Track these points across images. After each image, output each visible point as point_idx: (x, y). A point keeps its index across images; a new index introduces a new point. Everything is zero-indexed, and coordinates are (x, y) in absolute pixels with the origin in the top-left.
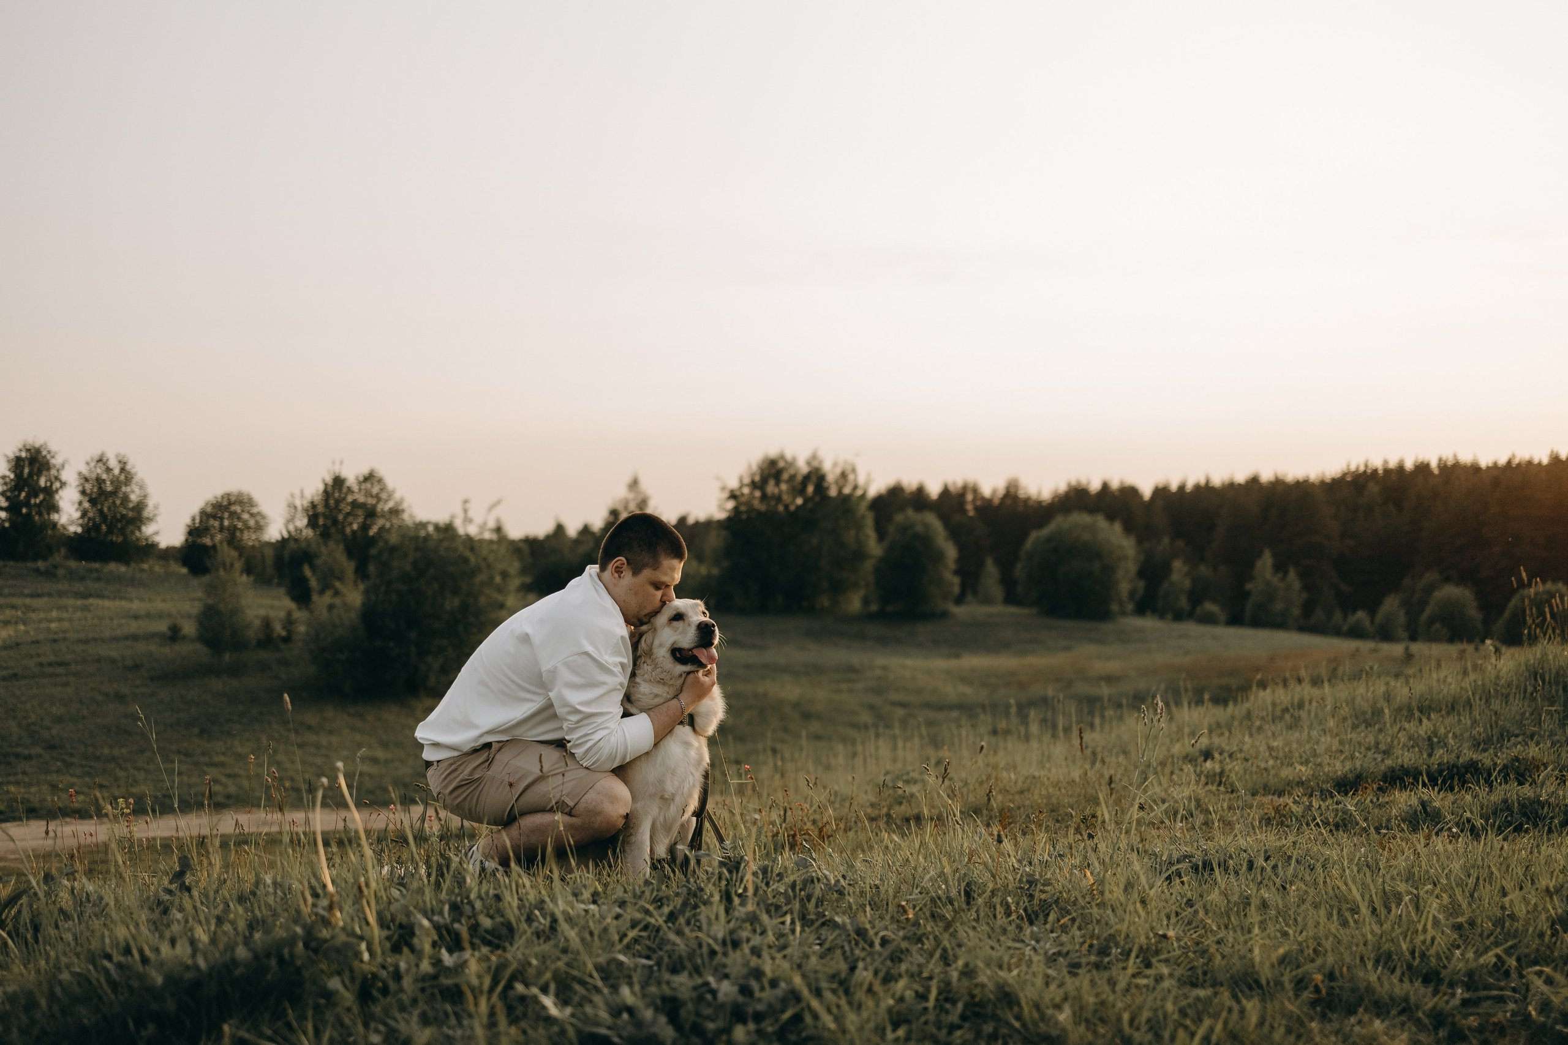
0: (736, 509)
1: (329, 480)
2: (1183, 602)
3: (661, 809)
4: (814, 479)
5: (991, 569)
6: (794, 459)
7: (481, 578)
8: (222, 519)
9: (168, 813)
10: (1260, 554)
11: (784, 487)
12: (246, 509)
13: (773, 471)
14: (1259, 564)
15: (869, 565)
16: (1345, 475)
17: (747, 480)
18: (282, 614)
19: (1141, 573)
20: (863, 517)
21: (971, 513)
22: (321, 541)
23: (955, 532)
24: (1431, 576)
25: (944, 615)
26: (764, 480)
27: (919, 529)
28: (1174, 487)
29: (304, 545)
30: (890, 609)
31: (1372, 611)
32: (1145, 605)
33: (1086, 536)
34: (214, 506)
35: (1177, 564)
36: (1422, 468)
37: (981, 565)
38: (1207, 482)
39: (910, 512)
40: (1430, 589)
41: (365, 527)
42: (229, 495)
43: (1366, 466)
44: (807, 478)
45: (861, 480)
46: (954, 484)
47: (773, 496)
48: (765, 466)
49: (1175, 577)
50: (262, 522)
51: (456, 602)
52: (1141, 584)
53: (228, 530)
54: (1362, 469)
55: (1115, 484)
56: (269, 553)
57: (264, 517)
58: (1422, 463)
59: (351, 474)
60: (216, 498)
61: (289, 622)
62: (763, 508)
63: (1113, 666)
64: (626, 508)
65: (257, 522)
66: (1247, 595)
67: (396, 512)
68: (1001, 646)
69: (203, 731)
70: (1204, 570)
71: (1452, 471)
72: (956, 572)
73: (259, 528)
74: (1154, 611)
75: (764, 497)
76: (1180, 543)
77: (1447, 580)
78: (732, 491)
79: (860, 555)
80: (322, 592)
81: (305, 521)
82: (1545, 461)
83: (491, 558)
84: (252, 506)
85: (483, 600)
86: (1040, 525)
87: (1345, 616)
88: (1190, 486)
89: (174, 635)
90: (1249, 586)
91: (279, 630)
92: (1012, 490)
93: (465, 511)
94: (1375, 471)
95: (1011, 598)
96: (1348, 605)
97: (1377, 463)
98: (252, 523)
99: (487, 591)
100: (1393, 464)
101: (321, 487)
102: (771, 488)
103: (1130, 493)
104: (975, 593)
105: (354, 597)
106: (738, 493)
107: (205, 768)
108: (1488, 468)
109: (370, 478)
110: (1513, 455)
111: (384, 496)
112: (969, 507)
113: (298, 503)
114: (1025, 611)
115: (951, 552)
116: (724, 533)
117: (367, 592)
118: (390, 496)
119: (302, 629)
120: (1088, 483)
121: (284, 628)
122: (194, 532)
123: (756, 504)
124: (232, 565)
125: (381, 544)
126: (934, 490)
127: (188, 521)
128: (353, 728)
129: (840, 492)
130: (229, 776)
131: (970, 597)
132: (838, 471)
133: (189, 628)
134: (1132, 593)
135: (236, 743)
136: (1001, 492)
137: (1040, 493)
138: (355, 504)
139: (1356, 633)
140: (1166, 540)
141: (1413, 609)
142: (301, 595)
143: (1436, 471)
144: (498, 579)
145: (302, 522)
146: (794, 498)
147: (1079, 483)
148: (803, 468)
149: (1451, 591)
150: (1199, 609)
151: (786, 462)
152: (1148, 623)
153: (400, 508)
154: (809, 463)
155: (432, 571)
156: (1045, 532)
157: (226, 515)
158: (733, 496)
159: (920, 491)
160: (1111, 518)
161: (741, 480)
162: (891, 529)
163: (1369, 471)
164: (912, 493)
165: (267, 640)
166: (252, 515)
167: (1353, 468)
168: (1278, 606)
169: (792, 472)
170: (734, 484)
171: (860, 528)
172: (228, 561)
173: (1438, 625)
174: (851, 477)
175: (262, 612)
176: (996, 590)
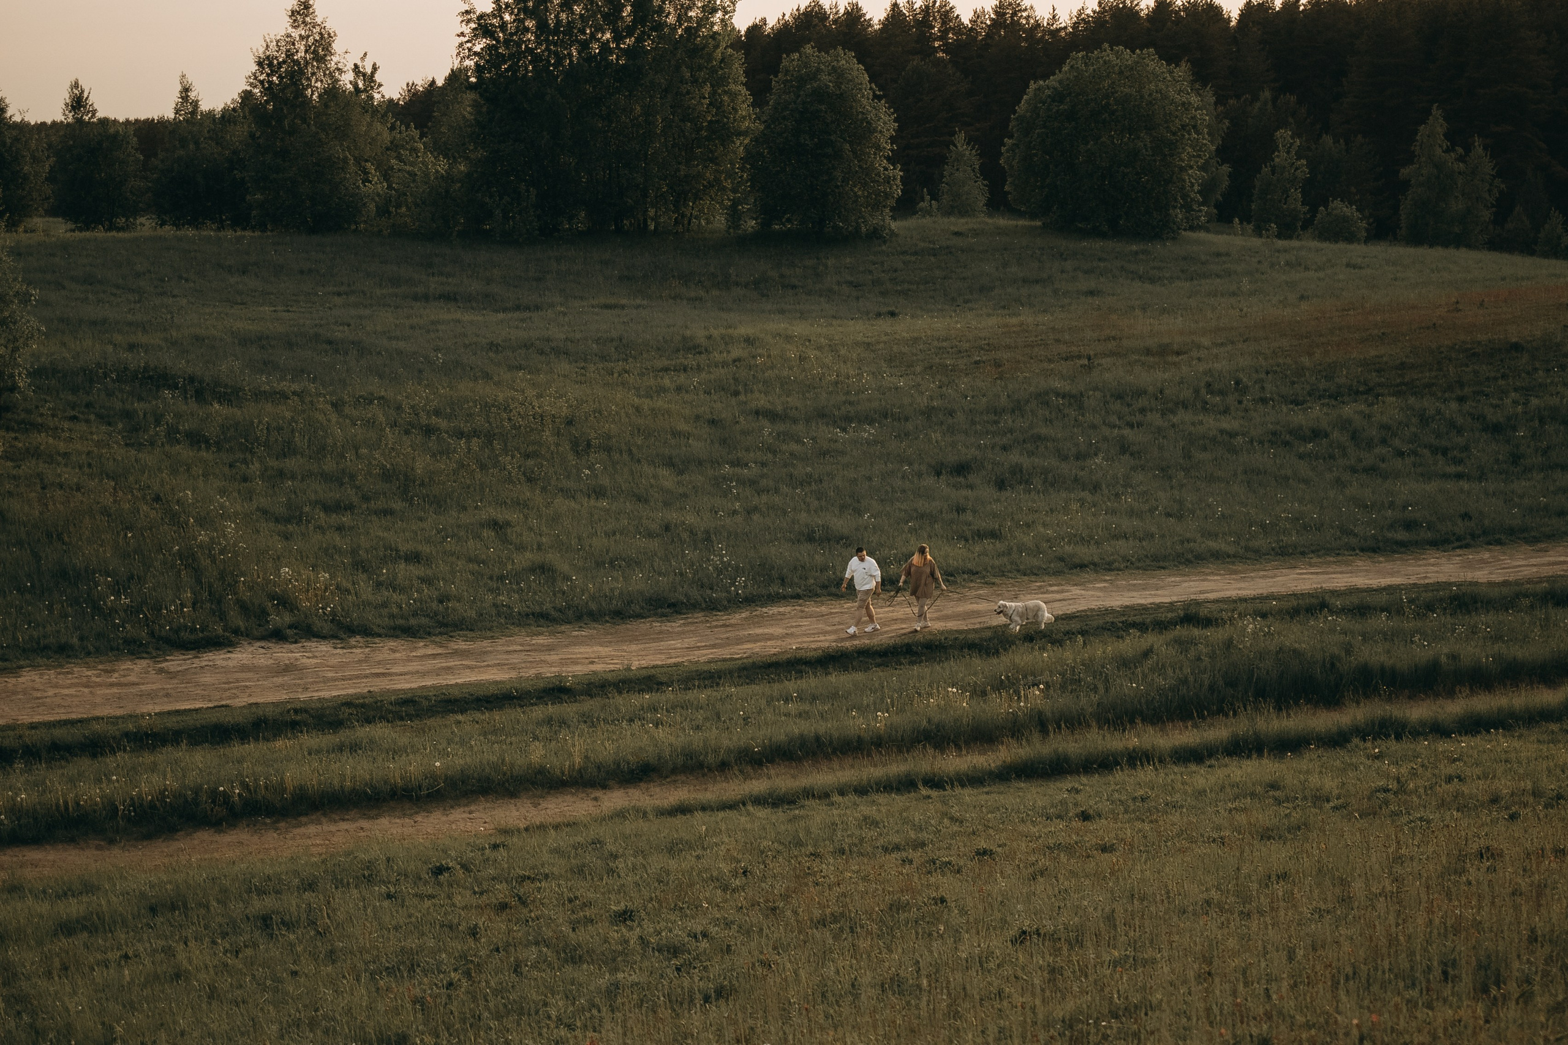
2: (1296, 201)
5: (963, 150)
10: (1424, 115)
14: (1422, 132)
15: (740, 146)
19: (1223, 153)
21: (939, 56)
25: (876, 235)
27: (829, 80)
30: (778, 226)
32: (1231, 209)
35: (1283, 135)
37: (947, 144)
49: (1280, 158)
52: (1222, 171)
64: (289, 54)
66: (1403, 186)
74: (1246, 218)
76: (1289, 99)
79: (722, 132)
86: (1041, 73)
92: (1008, 14)
95: (997, 203)
103: (1205, 15)
106: (492, 22)
112: (935, 44)
114: (1022, 223)
115: (884, 120)
134: (1207, 190)
136: (989, 15)
140: (1265, 95)
150: (1321, 215)
156: (1053, 80)
158: (483, 28)
159: (855, 16)
162: (776, 81)
168: (1455, 205)
171: (720, 82)
176: (976, 191)
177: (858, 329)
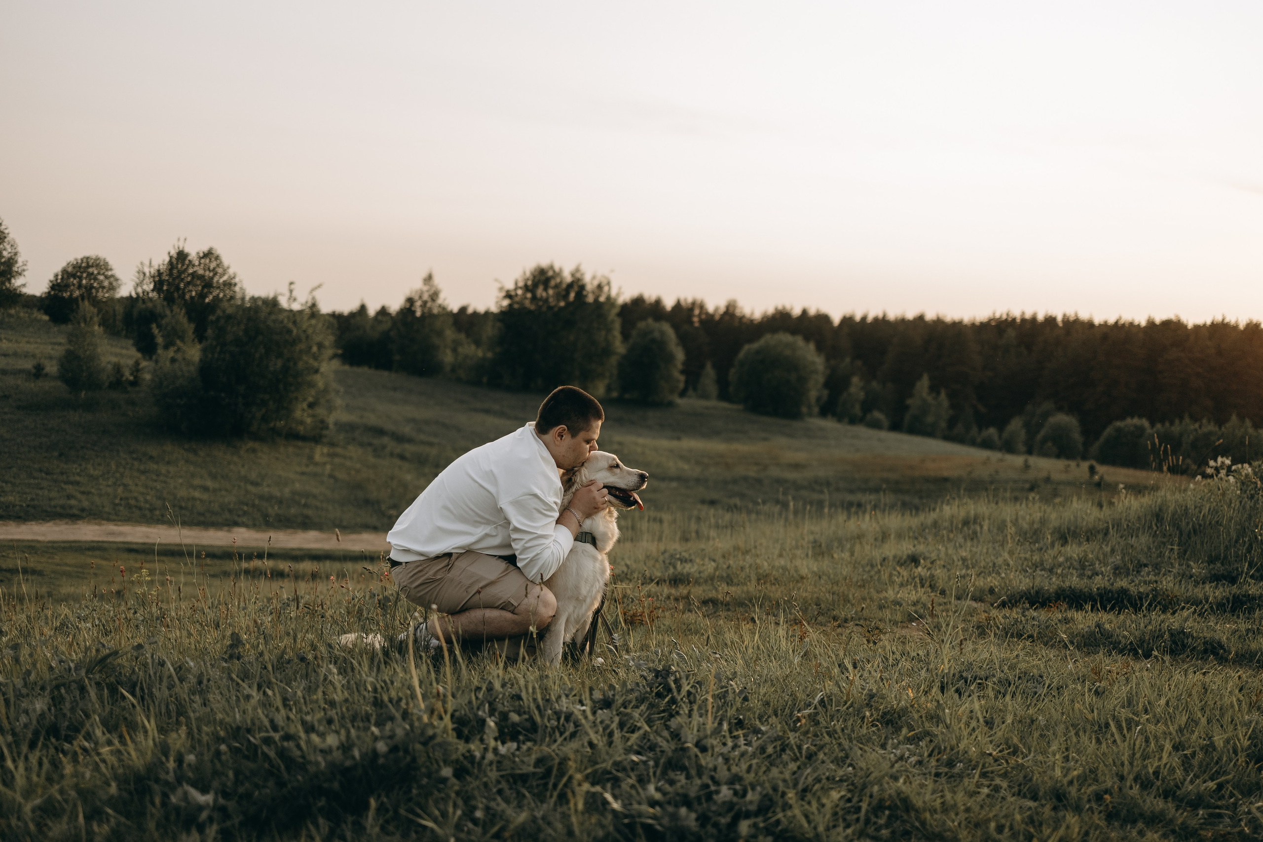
0: (510, 305)
1: (174, 253)
2: (857, 410)
3: (575, 607)
4: (576, 288)
5: (710, 372)
6: (561, 270)
7: (302, 346)
8: (81, 278)
9: (31, 520)
10: (919, 377)
11: (551, 292)
12: (102, 272)
13: (543, 278)
14: (918, 384)
15: (614, 360)
16: (990, 320)
17: (521, 284)
18: (131, 362)
19: (827, 385)
20: (613, 322)
21: (697, 325)
22: (165, 303)
23: (684, 339)
24: (1048, 405)
25: (670, 404)
26: (535, 285)
27: (656, 335)
28: (858, 318)
29: (150, 305)
30: (627, 396)
31: (1001, 429)
32: (828, 409)
33: (788, 352)
34: (74, 267)
35: (855, 380)
36: (1050, 321)
37: (702, 367)
38: (884, 316)
39: (650, 321)
40: (1046, 415)
41: (202, 296)
42: (88, 258)
43: (1008, 315)
44: (570, 286)
45: (613, 293)
46: (686, 300)
47: (541, 299)
48: (536, 273)
49: (853, 390)
50: (114, 284)
51: (279, 363)
52: (826, 393)
53: (86, 288)
54: (1004, 317)
55: (812, 312)
56: (120, 309)
57: (117, 280)
58: (1051, 317)
59: (193, 250)
60: (76, 259)
61: (136, 369)
62: (533, 307)
63: (800, 457)
64: (420, 297)
65: (111, 283)
66: (907, 408)
67: (229, 284)
68: (713, 433)
69: (61, 455)
70: (874, 384)
71: (1073, 326)
72: (682, 372)
73: (112, 288)
74: (834, 414)
75: (534, 298)
76: (859, 363)
77: (1060, 409)
78: (508, 291)
79: (607, 351)
80: (166, 347)
81: (152, 286)
82: (1143, 323)
83: (310, 331)
84: (107, 270)
85: (301, 365)
86: (751, 341)
87: (980, 430)
88: (870, 319)
89: (38, 372)
90: (909, 402)
91: (128, 375)
92: (731, 309)
93: (291, 291)
94: (1014, 320)
95: (724, 395)
96: (983, 422)
97: (1016, 313)
98: (106, 283)
99: (305, 358)
100: (1028, 316)
101: (167, 259)
102: (540, 292)
103: (823, 319)
104: (695, 389)
105: (194, 353)
106: (513, 293)
107: (63, 485)
108: (1100, 325)
109: (208, 254)
110: (1120, 318)
111: (220, 270)
112: (696, 319)
113: (147, 270)
114: (735, 407)
115: (680, 355)
116: (498, 324)
117: (204, 350)
118: (225, 271)
119: (148, 377)
120: (792, 309)
121: (132, 374)
122: (56, 286)
123: (527, 303)
124: (91, 318)
125: (219, 312)
126: (669, 303)
127: (52, 278)
128: (187, 461)
129: (596, 300)
130: (83, 493)
131: (690, 392)
132: (596, 283)
133: (52, 368)
134: (818, 399)
135: (89, 466)
136: (722, 310)
137: (752, 313)
138: (194, 275)
139: (987, 445)
140: (848, 360)
141: (1031, 429)
142: (147, 347)
143: (1061, 325)
144: (315, 349)
145: (149, 286)
146: (558, 301)
147: (784, 308)
148: (568, 279)
149: (1062, 419)
150: (869, 417)
151: (554, 271)
152: (829, 424)
153: (233, 281)
154: (573, 275)
155: (260, 338)
156: (756, 346)
157: (85, 275)
158: (508, 296)
159: (658, 303)
160: (807, 339)
161: (516, 283)
162: (634, 333)
163: (1010, 319)
164: (651, 304)
165: (117, 383)
166: (107, 277)
167: (997, 315)
168: (930, 419)
169: (558, 280)
170: (510, 286)
171: (609, 330)
172: (88, 316)
173: (1050, 444)
174: (606, 289)
175: (114, 359)
176: (712, 388)
177: (665, 443)
